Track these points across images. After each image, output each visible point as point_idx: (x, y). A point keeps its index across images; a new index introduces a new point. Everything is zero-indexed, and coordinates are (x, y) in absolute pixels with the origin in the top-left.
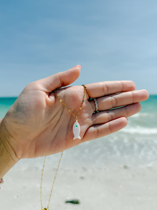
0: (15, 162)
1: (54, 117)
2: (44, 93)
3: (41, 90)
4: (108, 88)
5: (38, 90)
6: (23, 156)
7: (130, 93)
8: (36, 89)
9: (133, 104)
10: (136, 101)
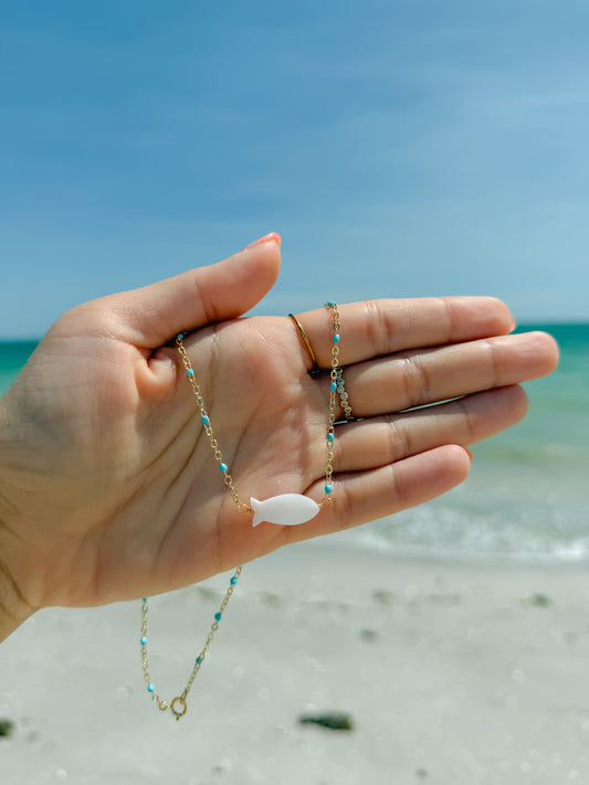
0: (16, 622)
2: (132, 351)
3: (121, 338)
4: (389, 325)
5: (106, 336)
6: (48, 598)
7: (482, 347)
8: (97, 333)
9: (495, 389)
10: (504, 380)
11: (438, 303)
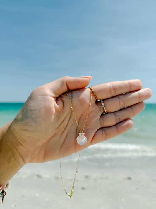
1: (63, 122)
3: (50, 96)
4: (115, 89)
5: (47, 96)
8: (45, 95)
11: (126, 82)
